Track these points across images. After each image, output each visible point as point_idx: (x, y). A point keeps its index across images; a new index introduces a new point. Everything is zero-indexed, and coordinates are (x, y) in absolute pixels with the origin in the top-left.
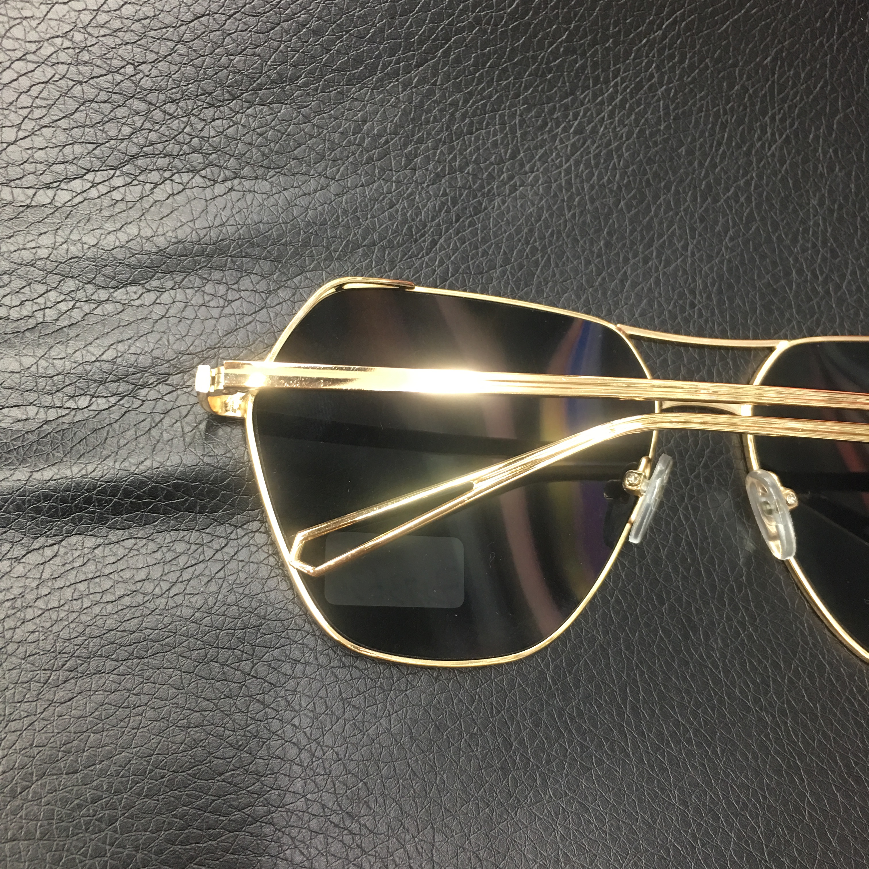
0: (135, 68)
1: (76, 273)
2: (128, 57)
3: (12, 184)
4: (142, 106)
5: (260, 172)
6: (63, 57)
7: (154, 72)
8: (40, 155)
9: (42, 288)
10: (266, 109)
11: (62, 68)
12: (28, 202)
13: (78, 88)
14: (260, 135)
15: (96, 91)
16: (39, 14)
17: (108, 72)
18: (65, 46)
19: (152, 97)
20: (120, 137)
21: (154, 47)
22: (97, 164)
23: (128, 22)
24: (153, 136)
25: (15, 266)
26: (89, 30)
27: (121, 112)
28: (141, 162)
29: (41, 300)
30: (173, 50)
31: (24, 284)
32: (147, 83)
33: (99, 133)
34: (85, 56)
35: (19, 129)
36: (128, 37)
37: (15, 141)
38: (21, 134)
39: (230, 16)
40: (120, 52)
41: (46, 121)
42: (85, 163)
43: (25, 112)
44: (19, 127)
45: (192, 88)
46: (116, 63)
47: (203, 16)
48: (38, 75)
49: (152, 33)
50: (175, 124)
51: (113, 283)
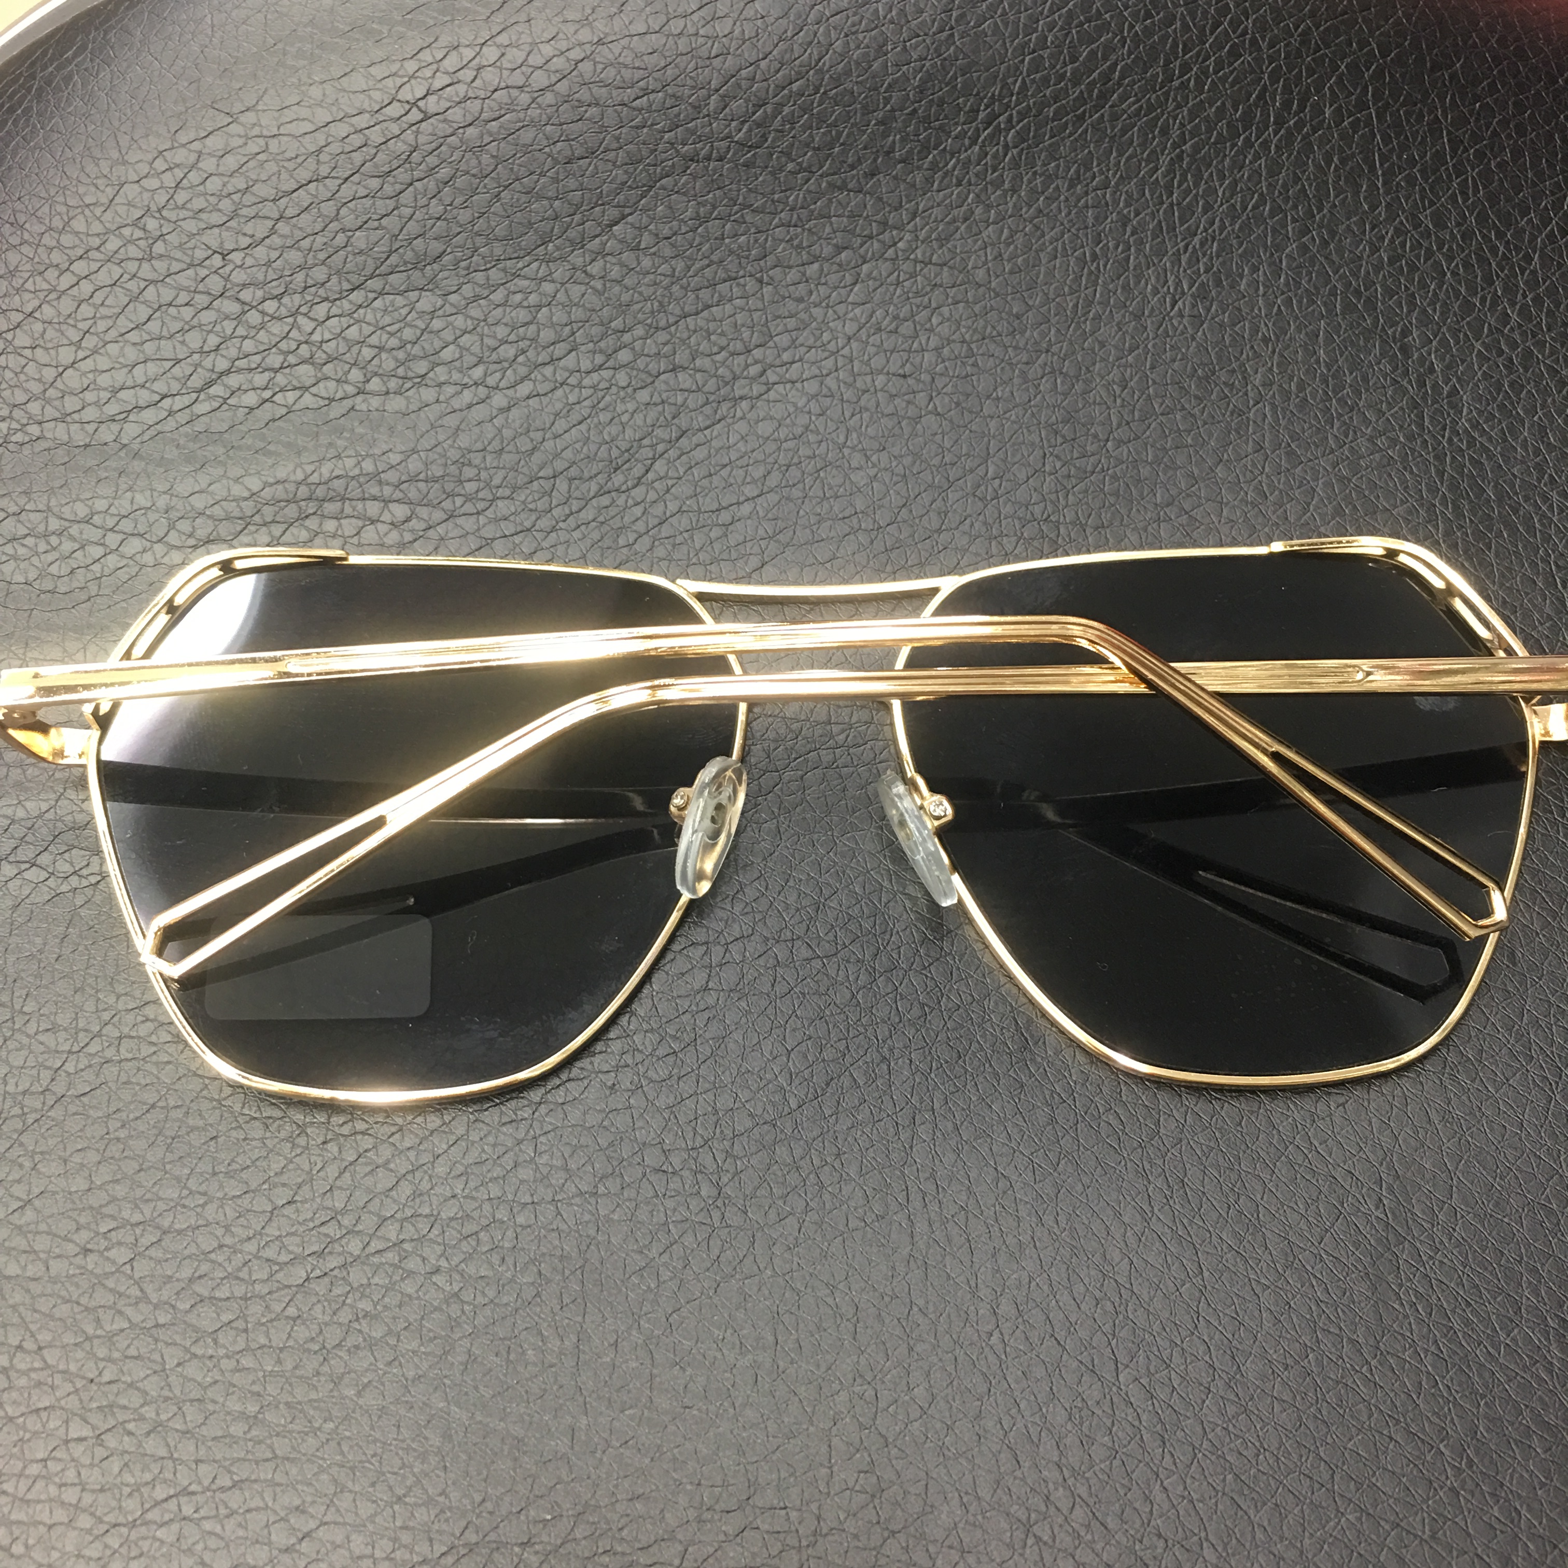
0: (224, 257)
1: (141, 529)
2: (215, 245)
3: (69, 419)
4: (235, 308)
5: (393, 384)
6: (133, 251)
7: (249, 261)
8: (104, 380)
9: (97, 551)
10: (398, 298)
11: (132, 266)
12: (88, 440)
13: (151, 288)
14: (392, 334)
15: (173, 293)
16: (104, 200)
17: (191, 265)
18: (135, 237)
19: (246, 295)
20: (206, 349)
21: (249, 228)
22: (175, 387)
23: (213, 200)
24: (248, 346)
25: (67, 524)
26: (164, 213)
27: (207, 317)
28: (233, 380)
29: (96, 568)
30: (273, 231)
31: (77, 546)
32: (239, 277)
33: (178, 346)
34: (159, 248)
35: (79, 348)
36: (217, 218)
37: (74, 363)
38: (81, 354)
39: (347, 179)
40: (205, 239)
41: (113, 334)
42: (160, 387)
43: (84, 326)
44: (78, 345)
45: (300, 277)
46: (200, 254)
47: (310, 182)
48: (103, 278)
49: (244, 211)
50: (277, 328)
51: (192, 542)
